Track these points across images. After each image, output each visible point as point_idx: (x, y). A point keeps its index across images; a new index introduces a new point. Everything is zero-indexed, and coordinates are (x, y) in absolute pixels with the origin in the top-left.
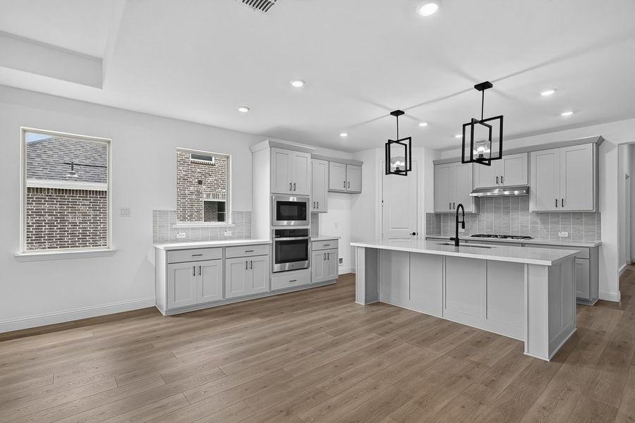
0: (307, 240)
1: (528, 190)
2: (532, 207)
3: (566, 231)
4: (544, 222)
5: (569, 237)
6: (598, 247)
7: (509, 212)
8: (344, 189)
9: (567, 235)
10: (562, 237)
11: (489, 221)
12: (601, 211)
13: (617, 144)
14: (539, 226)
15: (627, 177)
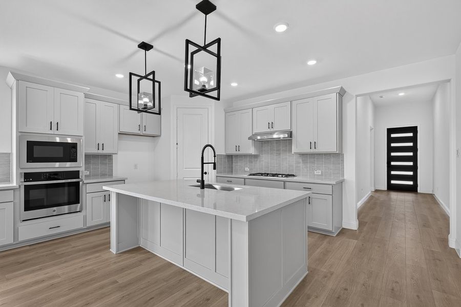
0: (79, 182)
1: (291, 134)
2: (294, 149)
3: (320, 169)
4: (304, 162)
5: (322, 175)
6: (341, 183)
7: (280, 154)
8: (139, 132)
9: (320, 174)
10: (317, 175)
11: (267, 162)
12: (344, 152)
13: (355, 95)
14: (301, 165)
15: (371, 130)
